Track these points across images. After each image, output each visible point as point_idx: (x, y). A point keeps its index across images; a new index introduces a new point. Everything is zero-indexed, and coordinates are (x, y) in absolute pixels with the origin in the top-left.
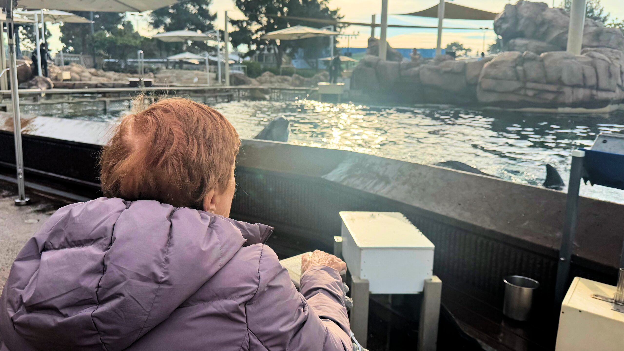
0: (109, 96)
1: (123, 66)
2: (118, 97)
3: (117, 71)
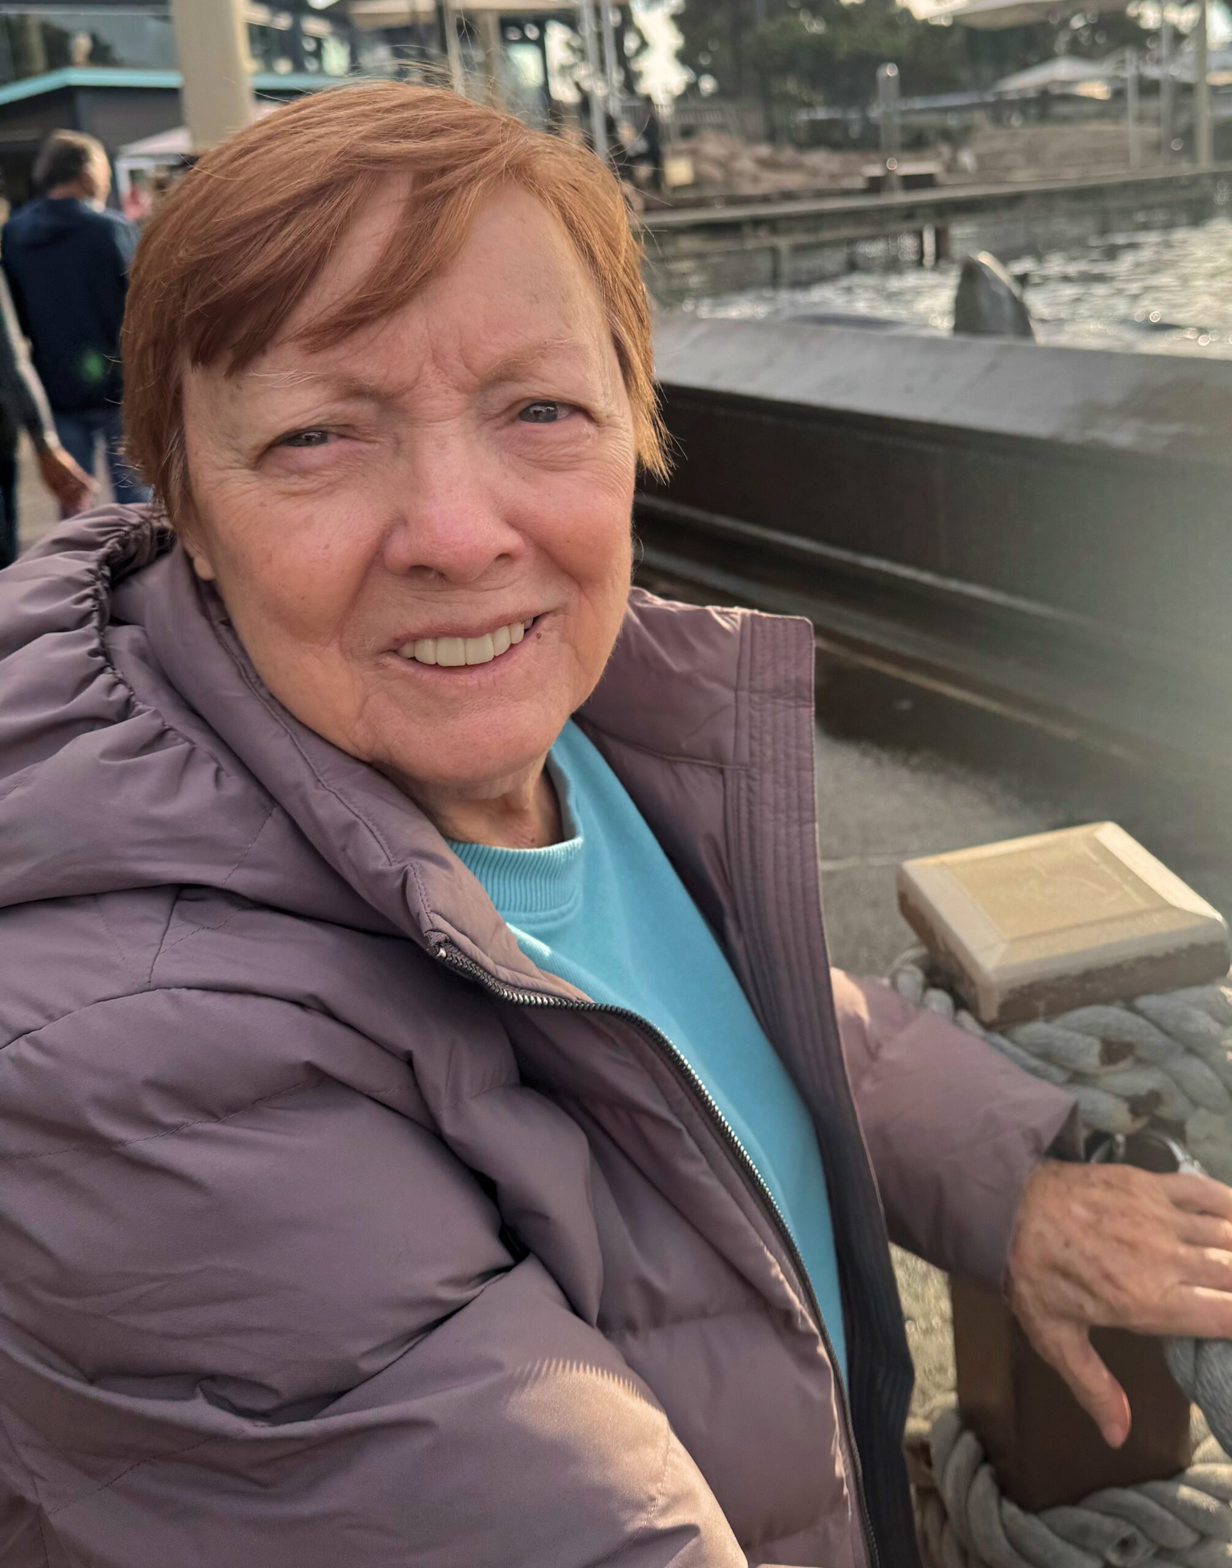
0: (789, 231)
1: (855, 131)
2: (816, 229)
3: (836, 146)
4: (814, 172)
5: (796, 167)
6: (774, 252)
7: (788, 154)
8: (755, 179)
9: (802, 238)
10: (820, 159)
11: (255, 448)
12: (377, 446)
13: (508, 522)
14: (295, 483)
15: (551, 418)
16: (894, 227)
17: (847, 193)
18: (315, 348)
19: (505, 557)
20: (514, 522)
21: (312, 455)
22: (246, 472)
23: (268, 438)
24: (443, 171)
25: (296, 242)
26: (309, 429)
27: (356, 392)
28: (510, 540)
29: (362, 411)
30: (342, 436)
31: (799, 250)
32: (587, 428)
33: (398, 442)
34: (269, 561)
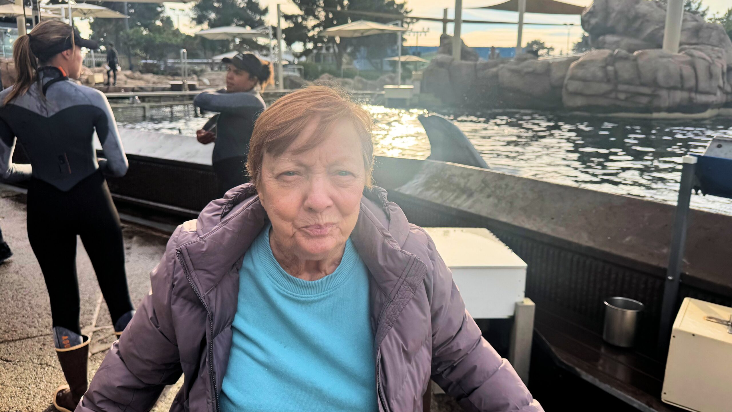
0: (149, 101)
1: (162, 68)
2: (159, 101)
3: (156, 73)
4: (148, 81)
5: (140, 79)
6: (144, 108)
7: (137, 74)
8: (126, 83)
9: (153, 104)
10: (149, 77)
11: (277, 174)
12: (304, 177)
13: (330, 198)
14: (285, 184)
15: (346, 175)
16: (186, 102)
17: (164, 90)
18: (293, 154)
19: (329, 207)
20: (332, 198)
21: (290, 178)
22: (275, 179)
23: (280, 172)
24: (328, 116)
25: (293, 130)
26: (291, 171)
27: (300, 164)
28: (330, 202)
29: (301, 169)
30: (297, 174)
31: (152, 108)
32: (353, 178)
33: (308, 177)
34: (278, 202)
